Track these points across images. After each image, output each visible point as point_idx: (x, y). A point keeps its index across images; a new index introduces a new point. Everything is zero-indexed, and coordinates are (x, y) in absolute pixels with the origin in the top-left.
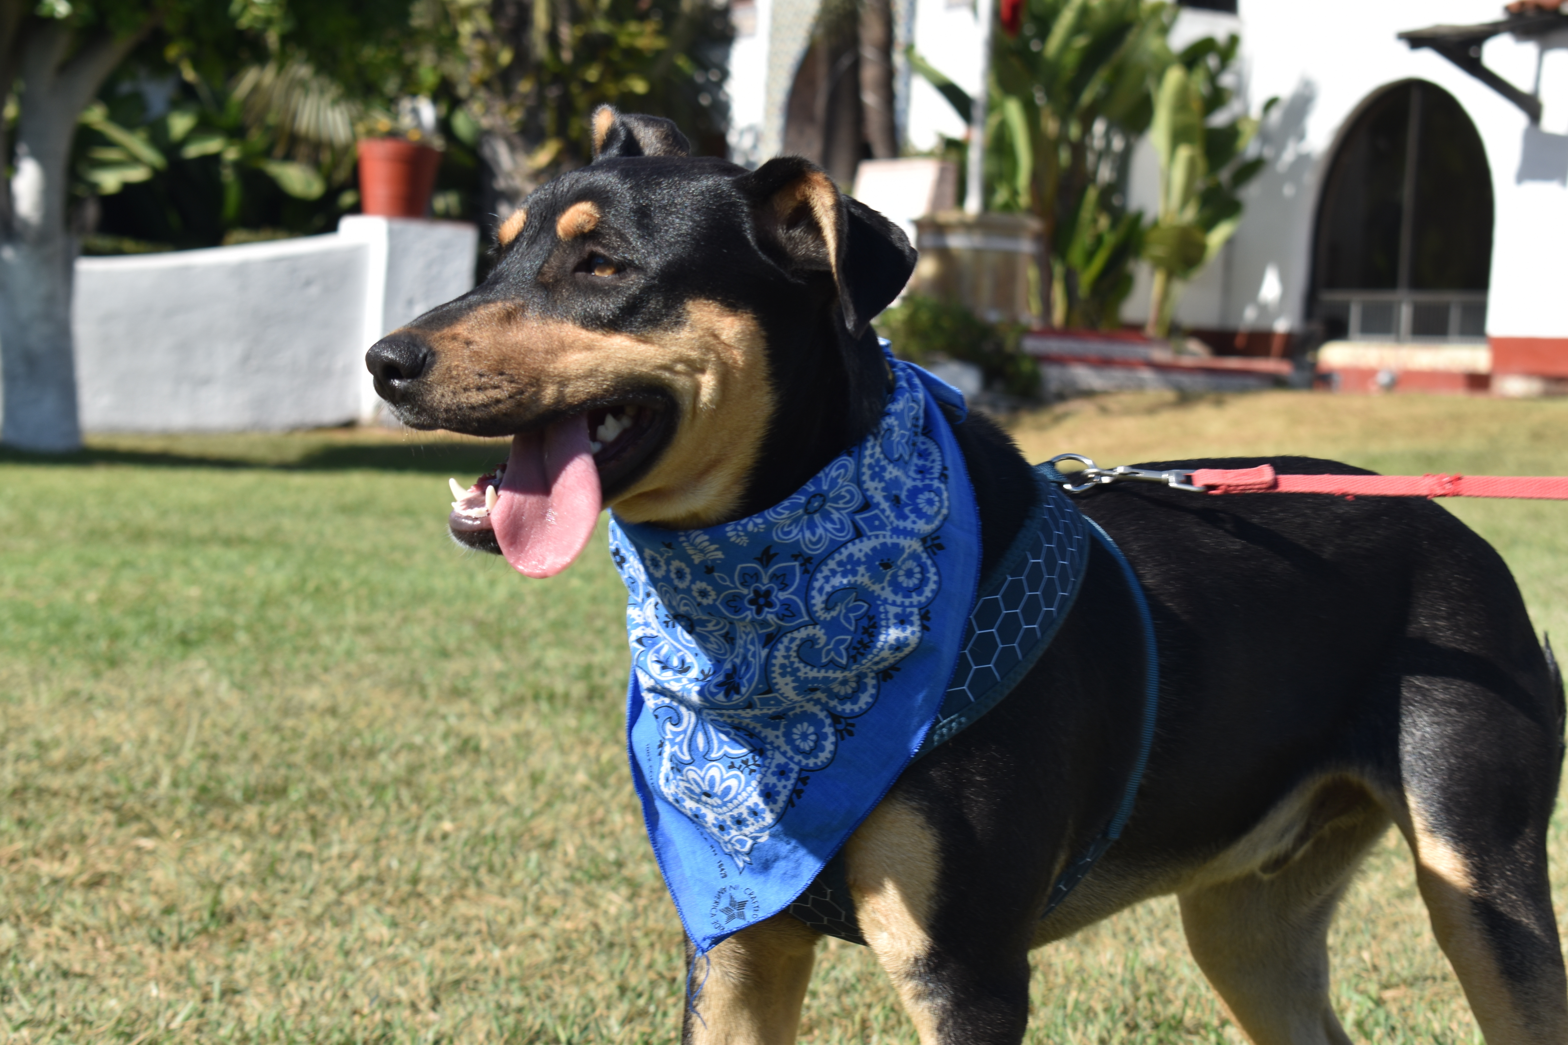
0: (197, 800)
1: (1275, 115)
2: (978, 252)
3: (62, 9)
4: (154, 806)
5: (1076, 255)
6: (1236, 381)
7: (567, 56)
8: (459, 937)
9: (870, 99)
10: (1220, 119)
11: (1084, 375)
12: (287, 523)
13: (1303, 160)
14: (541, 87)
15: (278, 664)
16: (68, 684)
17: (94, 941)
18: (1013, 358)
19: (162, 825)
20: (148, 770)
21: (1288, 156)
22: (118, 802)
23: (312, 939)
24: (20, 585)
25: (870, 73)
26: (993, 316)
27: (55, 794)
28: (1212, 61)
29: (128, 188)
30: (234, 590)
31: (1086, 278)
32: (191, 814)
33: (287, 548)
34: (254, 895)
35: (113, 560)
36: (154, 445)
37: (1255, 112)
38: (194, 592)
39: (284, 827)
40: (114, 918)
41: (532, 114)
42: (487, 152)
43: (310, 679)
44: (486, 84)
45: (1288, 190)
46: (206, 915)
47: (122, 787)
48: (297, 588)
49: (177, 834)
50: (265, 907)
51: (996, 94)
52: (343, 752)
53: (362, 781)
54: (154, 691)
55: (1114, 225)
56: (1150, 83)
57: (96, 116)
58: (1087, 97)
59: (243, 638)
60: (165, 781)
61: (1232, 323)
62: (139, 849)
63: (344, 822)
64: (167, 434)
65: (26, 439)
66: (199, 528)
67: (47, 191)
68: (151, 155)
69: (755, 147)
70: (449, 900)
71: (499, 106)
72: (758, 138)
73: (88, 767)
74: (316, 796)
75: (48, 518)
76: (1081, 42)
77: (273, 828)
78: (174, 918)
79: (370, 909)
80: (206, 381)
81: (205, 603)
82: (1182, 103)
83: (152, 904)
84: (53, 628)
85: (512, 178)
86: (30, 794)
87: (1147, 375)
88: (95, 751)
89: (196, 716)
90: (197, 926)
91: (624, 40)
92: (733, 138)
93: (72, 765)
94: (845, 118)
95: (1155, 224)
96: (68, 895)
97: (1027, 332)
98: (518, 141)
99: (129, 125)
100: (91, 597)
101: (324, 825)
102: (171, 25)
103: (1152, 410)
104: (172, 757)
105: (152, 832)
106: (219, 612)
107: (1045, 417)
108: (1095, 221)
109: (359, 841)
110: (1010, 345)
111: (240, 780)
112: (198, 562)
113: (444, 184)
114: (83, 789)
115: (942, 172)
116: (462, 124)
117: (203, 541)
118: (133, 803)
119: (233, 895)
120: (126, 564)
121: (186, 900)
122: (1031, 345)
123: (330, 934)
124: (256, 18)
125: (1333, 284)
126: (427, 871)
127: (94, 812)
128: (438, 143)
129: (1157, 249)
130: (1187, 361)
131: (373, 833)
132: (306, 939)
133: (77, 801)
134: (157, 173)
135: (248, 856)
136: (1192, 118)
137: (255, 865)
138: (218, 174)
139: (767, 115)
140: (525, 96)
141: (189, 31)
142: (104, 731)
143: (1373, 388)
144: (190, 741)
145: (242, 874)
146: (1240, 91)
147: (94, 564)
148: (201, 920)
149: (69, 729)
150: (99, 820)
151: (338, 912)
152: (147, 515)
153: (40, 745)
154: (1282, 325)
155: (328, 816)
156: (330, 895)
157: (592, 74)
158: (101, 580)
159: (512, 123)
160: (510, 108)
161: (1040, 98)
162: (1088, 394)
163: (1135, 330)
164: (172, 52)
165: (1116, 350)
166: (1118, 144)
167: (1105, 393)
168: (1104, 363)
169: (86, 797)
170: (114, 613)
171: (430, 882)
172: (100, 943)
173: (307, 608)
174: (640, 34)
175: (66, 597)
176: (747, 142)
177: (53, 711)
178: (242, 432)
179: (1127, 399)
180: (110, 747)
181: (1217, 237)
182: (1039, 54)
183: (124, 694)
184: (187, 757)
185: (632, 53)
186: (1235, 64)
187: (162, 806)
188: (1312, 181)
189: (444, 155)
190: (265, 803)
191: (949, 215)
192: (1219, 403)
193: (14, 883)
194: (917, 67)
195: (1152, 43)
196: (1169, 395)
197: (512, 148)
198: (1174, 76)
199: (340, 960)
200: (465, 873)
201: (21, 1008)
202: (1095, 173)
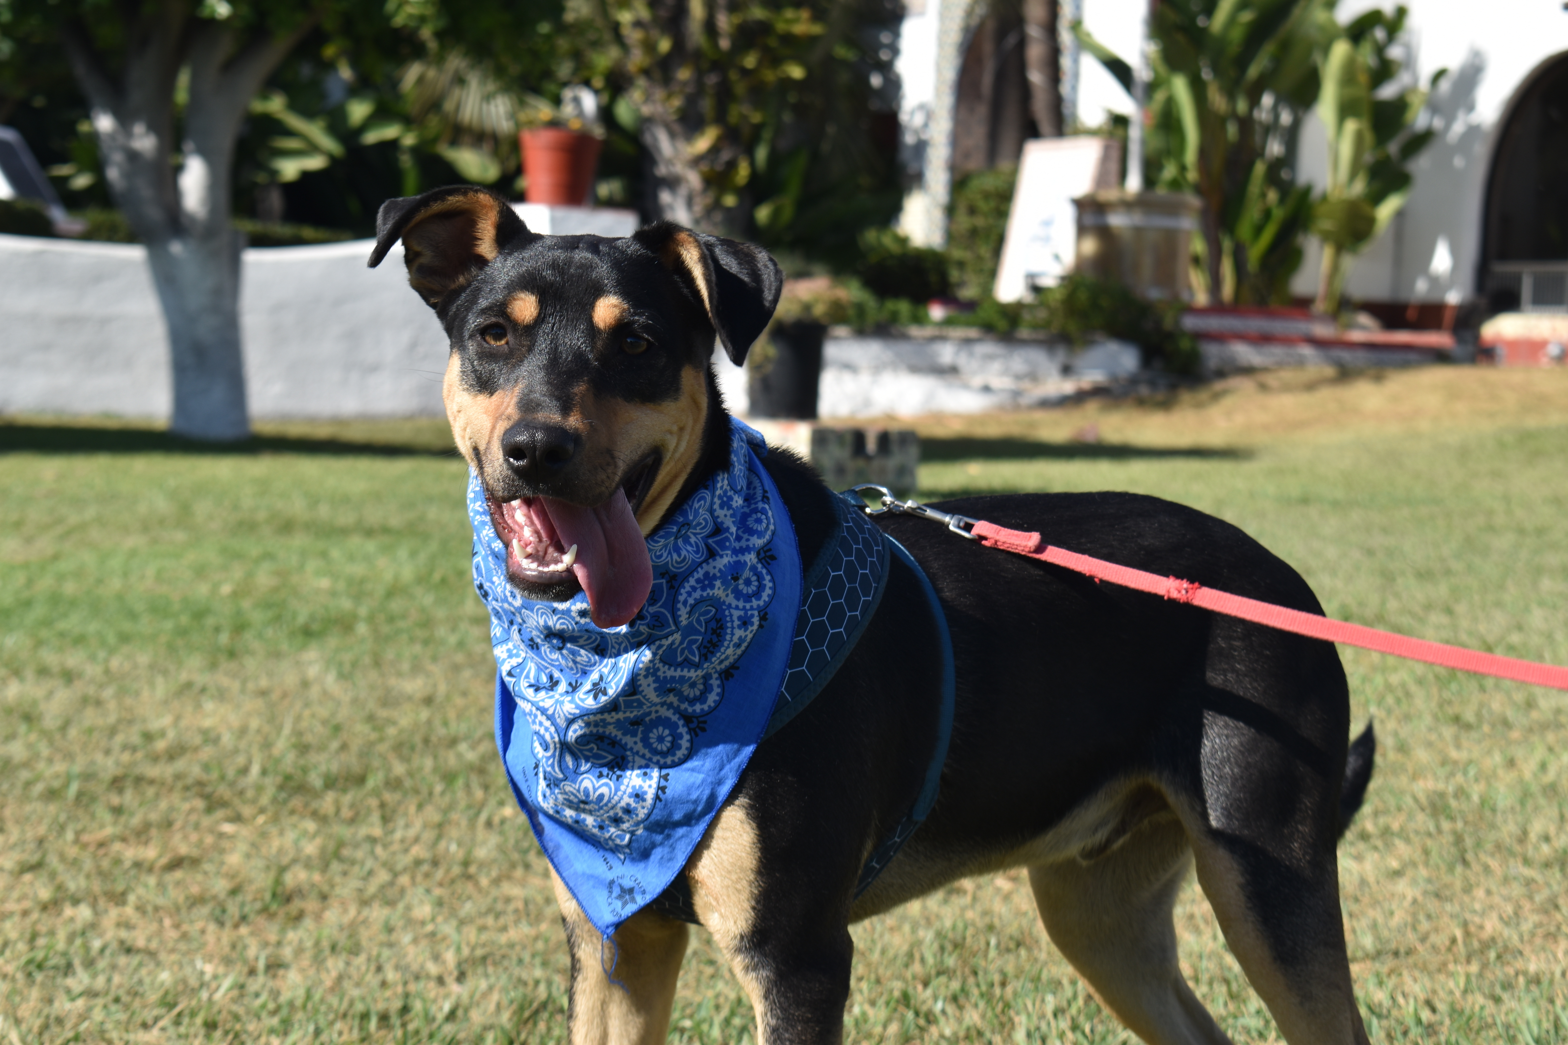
0: (281, 788)
1: (1445, 86)
2: (1138, 230)
3: (223, 10)
4: (241, 793)
5: (1244, 230)
6: (1398, 356)
7: (724, 44)
8: (498, 916)
9: (1036, 77)
10: (1388, 91)
11: (1243, 352)
12: (432, 513)
13: (1473, 131)
14: (700, 75)
15: (390, 654)
16: (184, 677)
17: (161, 921)
18: (1171, 336)
19: (247, 811)
20: (241, 760)
21: (1458, 128)
22: (208, 789)
23: (361, 918)
24: (159, 577)
25: (1035, 52)
26: (1154, 294)
27: (152, 782)
28: (1379, 34)
29: (306, 176)
30: (362, 581)
31: (1255, 253)
32: (274, 800)
33: (425, 537)
34: (317, 877)
35: (255, 551)
36: (322, 432)
37: (1424, 84)
38: (324, 583)
39: (357, 814)
40: (181, 899)
41: (691, 101)
42: (648, 139)
43: (417, 668)
44: (646, 72)
45: (1458, 162)
46: (268, 896)
47: (215, 775)
48: (422, 580)
49: (261, 819)
50: (325, 888)
51: (1162, 70)
52: (426, 741)
53: (435, 770)
54: (264, 683)
55: (1282, 200)
56: (1317, 57)
57: (276, 105)
58: (1253, 71)
59: (362, 629)
60: (255, 769)
61: (1404, 296)
62: (221, 835)
63: (412, 809)
64: (337, 420)
65: (197, 428)
66: (346, 518)
67: (212, 187)
68: (329, 143)
69: (926, 125)
70: (496, 882)
71: (659, 93)
72: (929, 115)
73: (188, 756)
74: (394, 784)
75: (202, 509)
76: (1247, 17)
77: (346, 813)
78: (239, 898)
79: (420, 890)
80: (374, 368)
81: (333, 594)
82: (1348, 76)
83: (221, 886)
84: (184, 620)
85: (673, 164)
86: (128, 783)
87: (1307, 351)
88: (197, 740)
89: (298, 705)
90: (258, 905)
91: (781, 27)
92: (904, 117)
93: (173, 754)
94: (1012, 97)
95: (1324, 198)
96: (144, 877)
97: (1191, 310)
98: (677, 128)
99: (308, 114)
100: (226, 589)
101: (394, 811)
102: (329, 24)
103: (1311, 387)
104: (267, 745)
105: (237, 819)
106: (346, 604)
107: (1203, 395)
108: (1263, 195)
109: (425, 826)
110: (1168, 323)
111: (323, 768)
112: (335, 553)
113: (606, 172)
114: (178, 777)
115: (1107, 150)
116: (624, 112)
117: (344, 532)
118: (223, 791)
119: (296, 877)
120: (268, 556)
121: (251, 882)
122: (1190, 323)
123: (377, 913)
124: (411, 16)
125: (1505, 255)
126: (481, 853)
127: (185, 799)
128: (598, 132)
129: (1326, 224)
130: (1356, 336)
131: (436, 818)
132: (355, 918)
133: (171, 789)
134: (334, 160)
135: (318, 841)
136: (1360, 91)
137: (323, 850)
138: (396, 160)
139: (938, 93)
140: (685, 84)
141: (348, 27)
142: (207, 723)
143: (1544, 361)
144: (287, 730)
145: (309, 858)
146: (1409, 62)
147: (238, 556)
148: (262, 900)
149: (178, 718)
150: (186, 806)
151: (391, 893)
152: (297, 507)
153: (148, 737)
154: (1453, 298)
155: (399, 803)
156: (383, 876)
157: (750, 61)
158: (238, 572)
159: (672, 110)
160: (669, 96)
161: (1206, 74)
162: (1248, 371)
163: (1303, 305)
164: (329, 51)
165: (1277, 326)
166: (1286, 118)
167: (1265, 370)
168: (1263, 339)
169: (180, 785)
170: (246, 604)
171: (482, 865)
172: (167, 922)
173: (428, 600)
174: (796, 21)
175: (203, 590)
176: (918, 120)
177: (165, 702)
178: (410, 417)
179: (1287, 375)
180: (210, 738)
181: (1386, 210)
182: (1204, 31)
183: (236, 686)
184: (281, 745)
185: (789, 39)
186: (1403, 36)
187: (250, 794)
188: (1482, 152)
189: (605, 143)
190: (344, 791)
191: (1110, 194)
192: (1378, 378)
193: (98, 867)
194: (1084, 43)
195: (1319, 15)
196: (1329, 371)
197: (672, 135)
198: (1340, 50)
199: (383, 937)
200: (516, 856)
201: (81, 982)
202: (1263, 147)
